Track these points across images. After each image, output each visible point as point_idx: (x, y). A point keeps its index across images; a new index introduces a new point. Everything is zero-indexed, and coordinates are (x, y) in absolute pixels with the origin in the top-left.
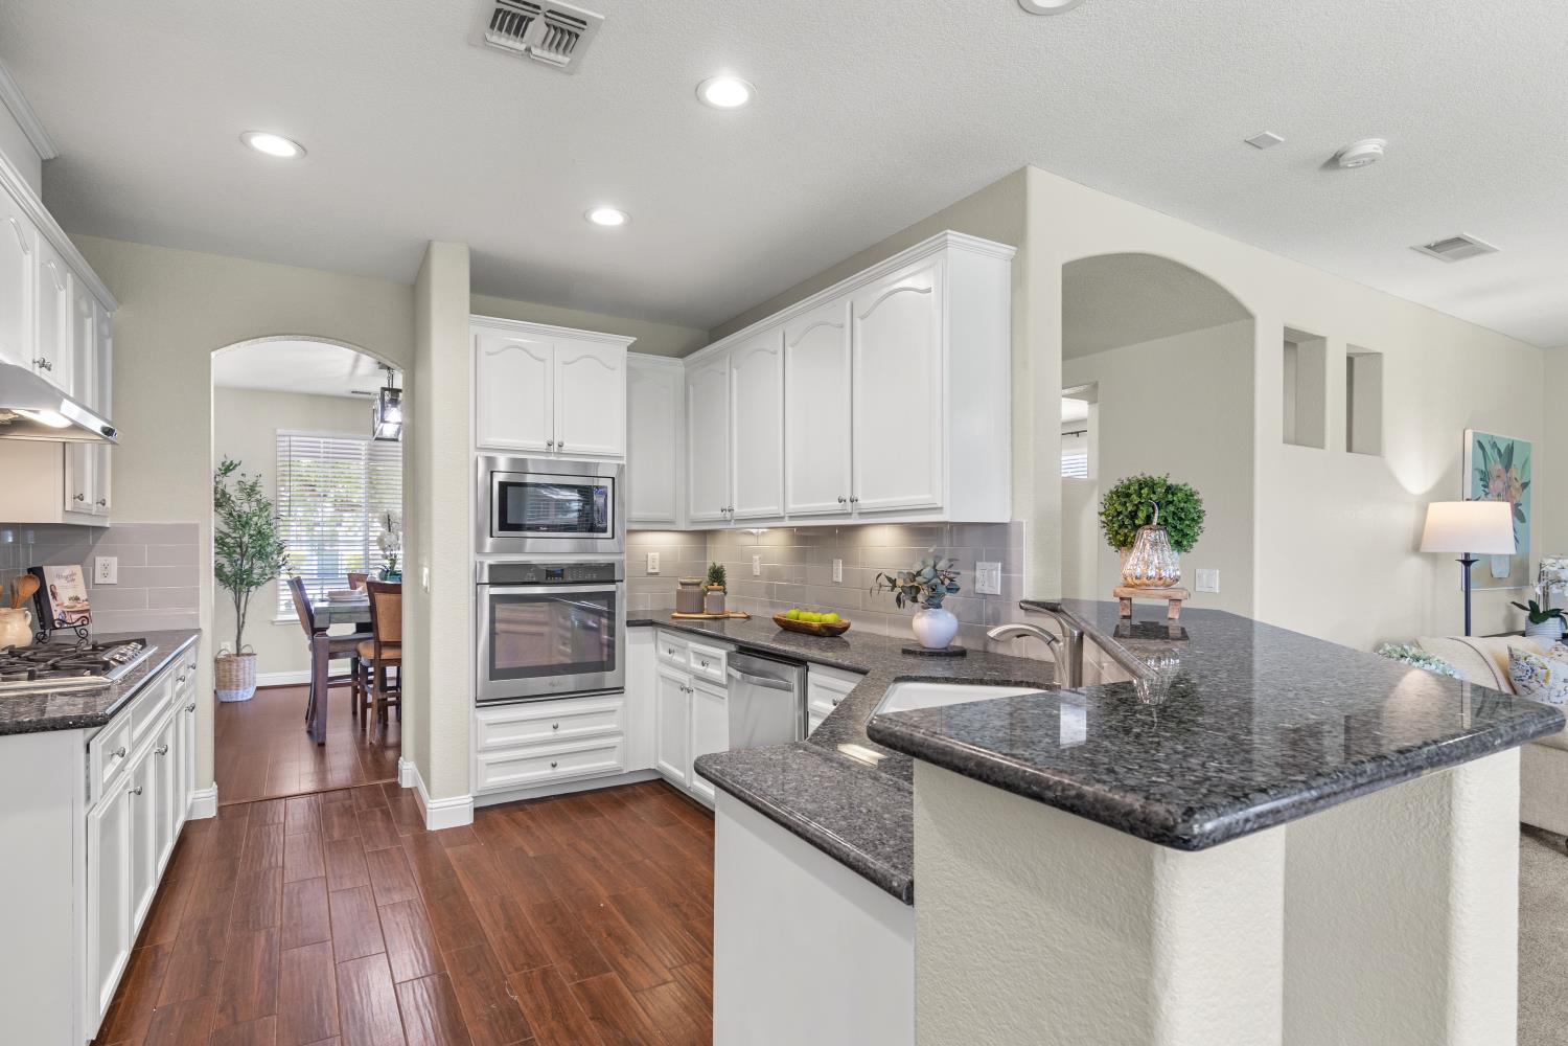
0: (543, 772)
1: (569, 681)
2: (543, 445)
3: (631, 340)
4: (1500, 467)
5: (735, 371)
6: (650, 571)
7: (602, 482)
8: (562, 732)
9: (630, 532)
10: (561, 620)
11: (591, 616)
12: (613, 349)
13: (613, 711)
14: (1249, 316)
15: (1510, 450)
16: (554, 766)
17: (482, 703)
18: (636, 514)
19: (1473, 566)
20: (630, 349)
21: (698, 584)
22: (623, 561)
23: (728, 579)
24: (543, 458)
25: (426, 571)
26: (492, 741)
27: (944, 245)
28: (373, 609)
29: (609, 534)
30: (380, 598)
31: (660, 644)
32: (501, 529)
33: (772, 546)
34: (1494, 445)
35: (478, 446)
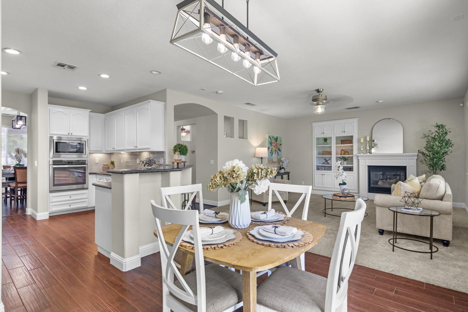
0: (67, 207)
1: (75, 187)
2: (67, 134)
3: (90, 110)
4: (274, 141)
5: (115, 119)
6: (96, 162)
7: (82, 142)
8: (72, 198)
9: (90, 153)
10: (72, 176)
11: (80, 174)
12: (86, 113)
13: (86, 193)
14: (217, 114)
15: (277, 138)
16: (70, 206)
17: (51, 192)
18: (92, 149)
19: (263, 159)
20: (90, 112)
21: (108, 165)
22: (88, 160)
23: (115, 164)
24: (67, 136)
25: (36, 162)
26: (54, 200)
27: (150, 102)
28: (15, 174)
29: (84, 154)
30: (18, 171)
31: (97, 178)
32: (56, 152)
33: (125, 156)
34: (273, 137)
35: (50, 133)
